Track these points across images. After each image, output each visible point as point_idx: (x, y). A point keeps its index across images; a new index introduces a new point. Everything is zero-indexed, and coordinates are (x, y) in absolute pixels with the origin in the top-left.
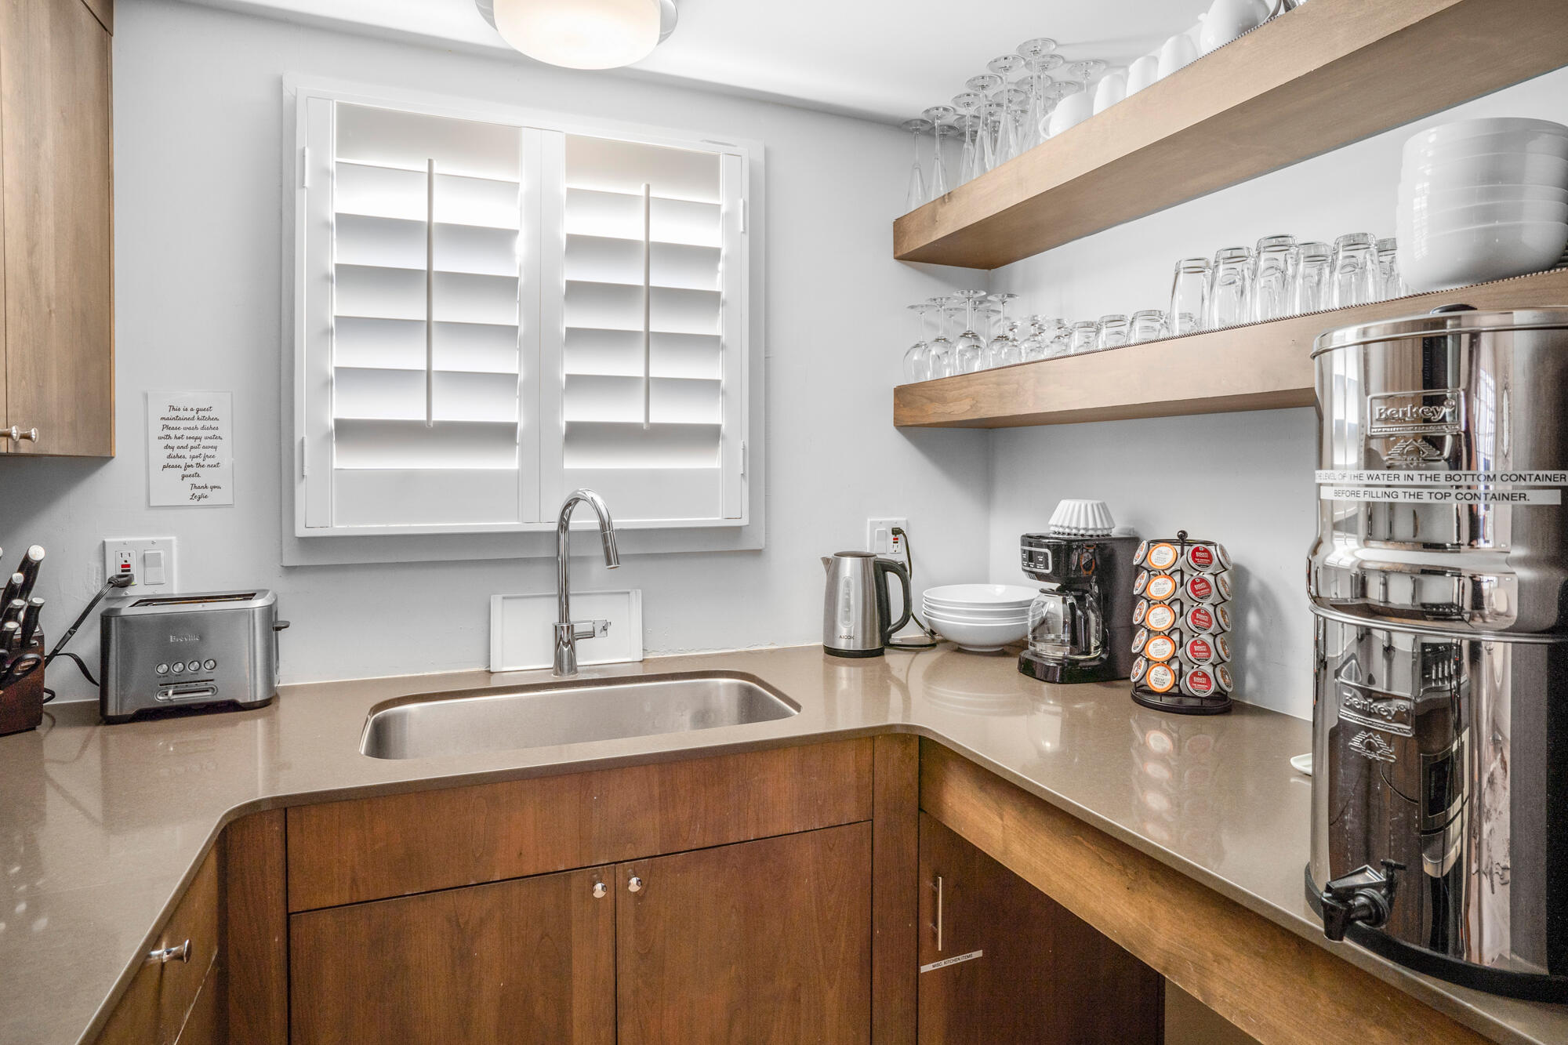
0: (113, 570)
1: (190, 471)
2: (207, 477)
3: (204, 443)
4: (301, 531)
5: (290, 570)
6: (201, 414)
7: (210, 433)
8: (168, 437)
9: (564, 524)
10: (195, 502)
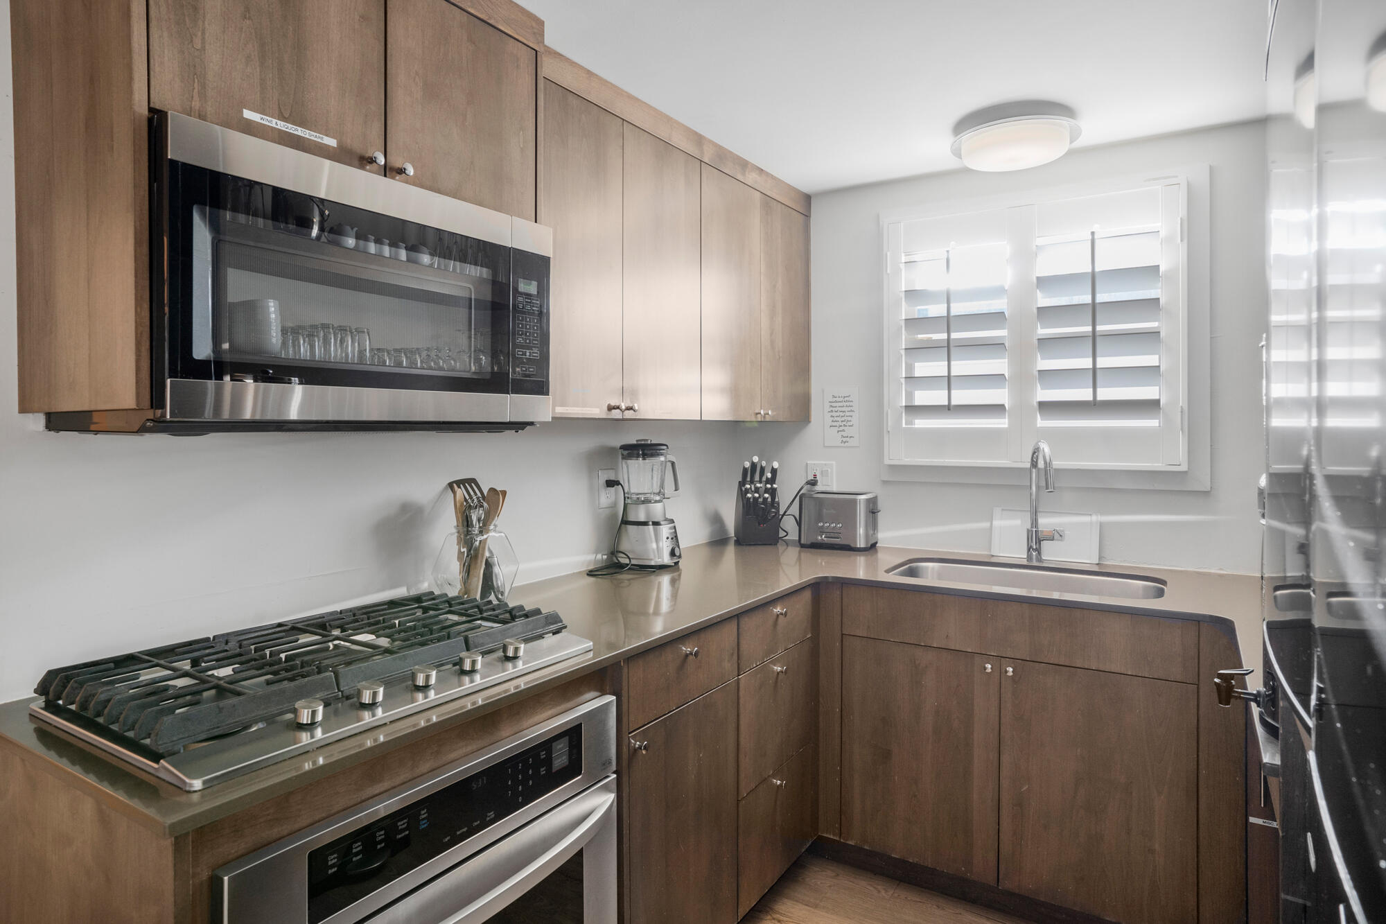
0: (811, 477)
1: (841, 429)
2: (849, 431)
3: (848, 414)
4: (887, 462)
5: (885, 482)
6: (846, 399)
7: (849, 409)
8: (832, 411)
9: (1034, 464)
10: (843, 445)
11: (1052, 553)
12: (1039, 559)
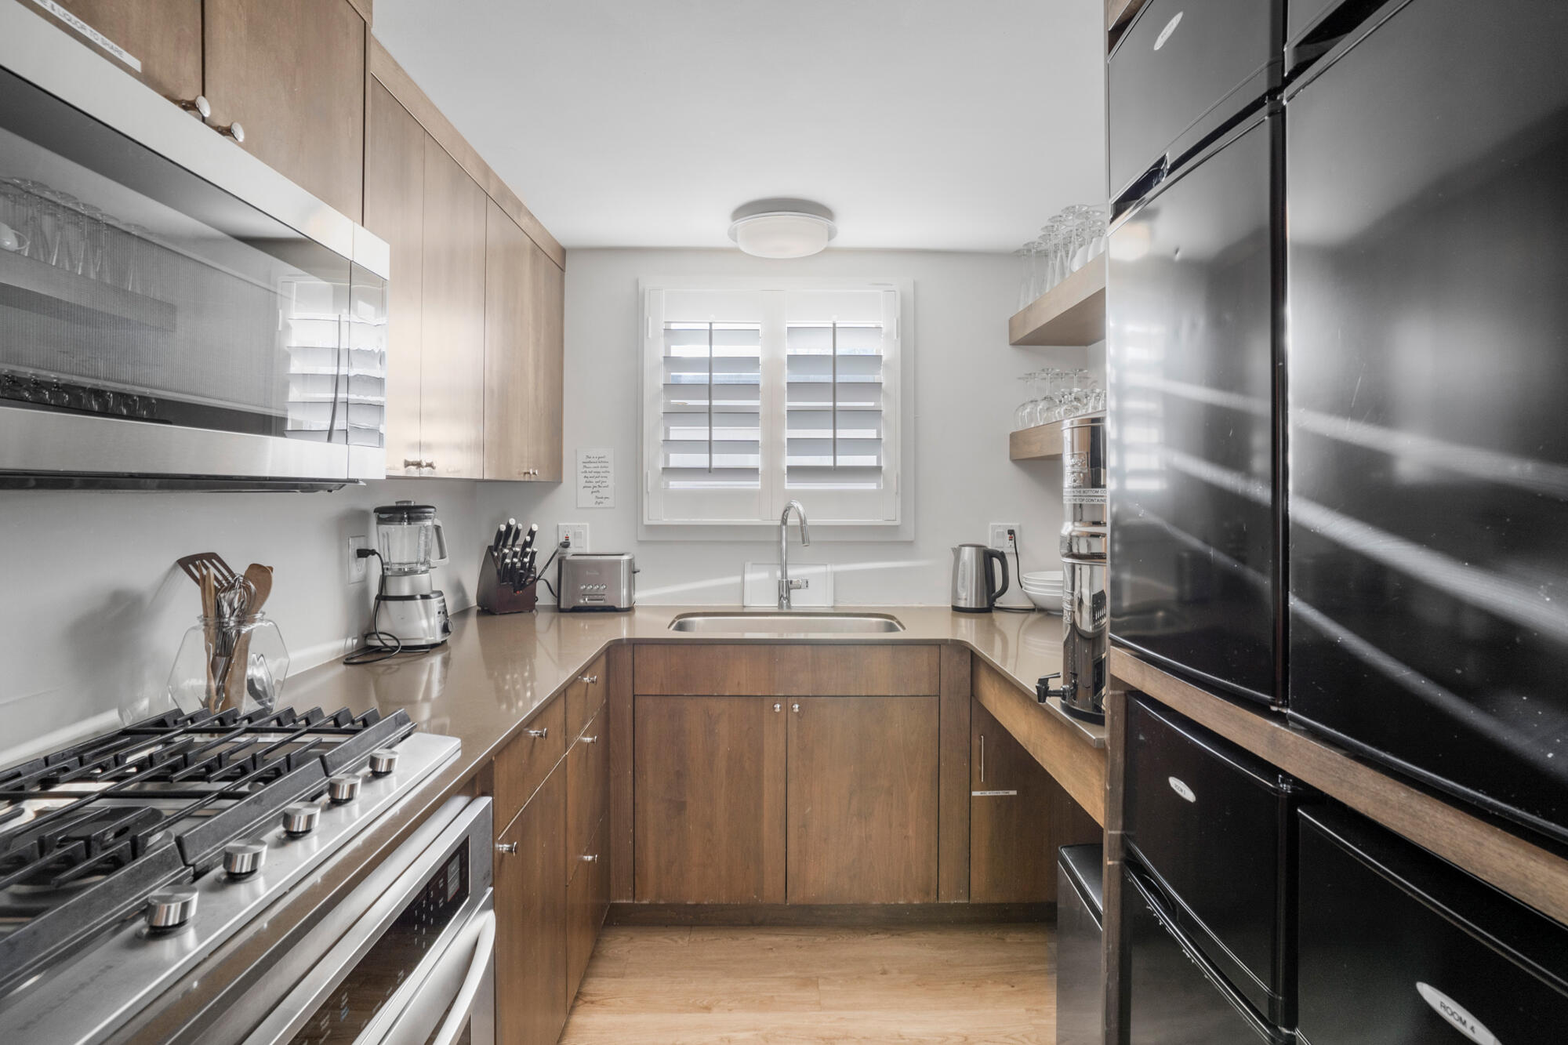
0: (562, 540)
1: (595, 489)
2: (603, 492)
3: (604, 475)
4: (646, 522)
5: (641, 542)
6: (600, 459)
7: (604, 469)
8: (586, 472)
9: (784, 521)
10: (597, 506)
11: (800, 600)
12: (789, 607)
